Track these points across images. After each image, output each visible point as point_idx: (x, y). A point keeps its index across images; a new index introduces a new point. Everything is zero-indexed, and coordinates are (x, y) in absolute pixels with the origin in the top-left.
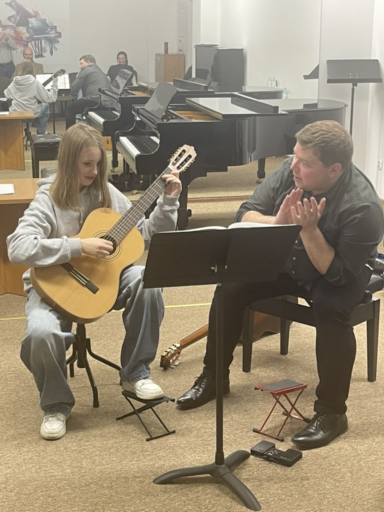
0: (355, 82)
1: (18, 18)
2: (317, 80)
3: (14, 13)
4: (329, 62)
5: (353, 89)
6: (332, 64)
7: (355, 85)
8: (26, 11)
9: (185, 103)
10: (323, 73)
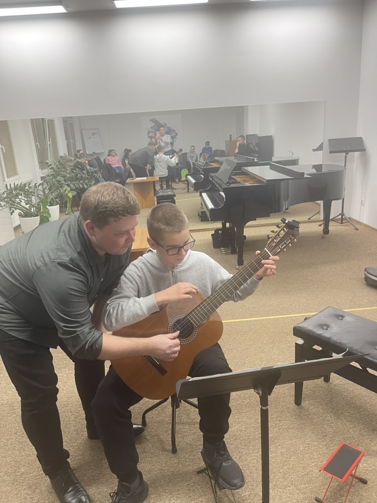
0: (347, 152)
1: (156, 127)
2: (322, 151)
3: (154, 125)
4: (330, 141)
5: (346, 157)
6: (332, 142)
7: (347, 153)
8: (160, 124)
9: (241, 170)
10: (326, 147)
